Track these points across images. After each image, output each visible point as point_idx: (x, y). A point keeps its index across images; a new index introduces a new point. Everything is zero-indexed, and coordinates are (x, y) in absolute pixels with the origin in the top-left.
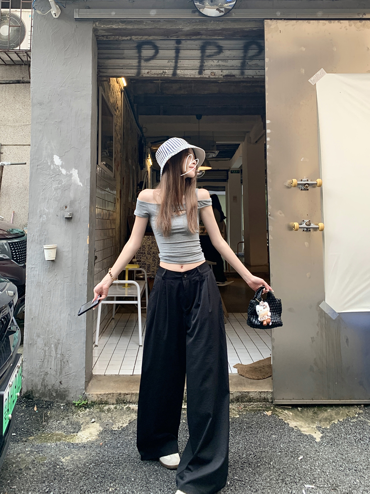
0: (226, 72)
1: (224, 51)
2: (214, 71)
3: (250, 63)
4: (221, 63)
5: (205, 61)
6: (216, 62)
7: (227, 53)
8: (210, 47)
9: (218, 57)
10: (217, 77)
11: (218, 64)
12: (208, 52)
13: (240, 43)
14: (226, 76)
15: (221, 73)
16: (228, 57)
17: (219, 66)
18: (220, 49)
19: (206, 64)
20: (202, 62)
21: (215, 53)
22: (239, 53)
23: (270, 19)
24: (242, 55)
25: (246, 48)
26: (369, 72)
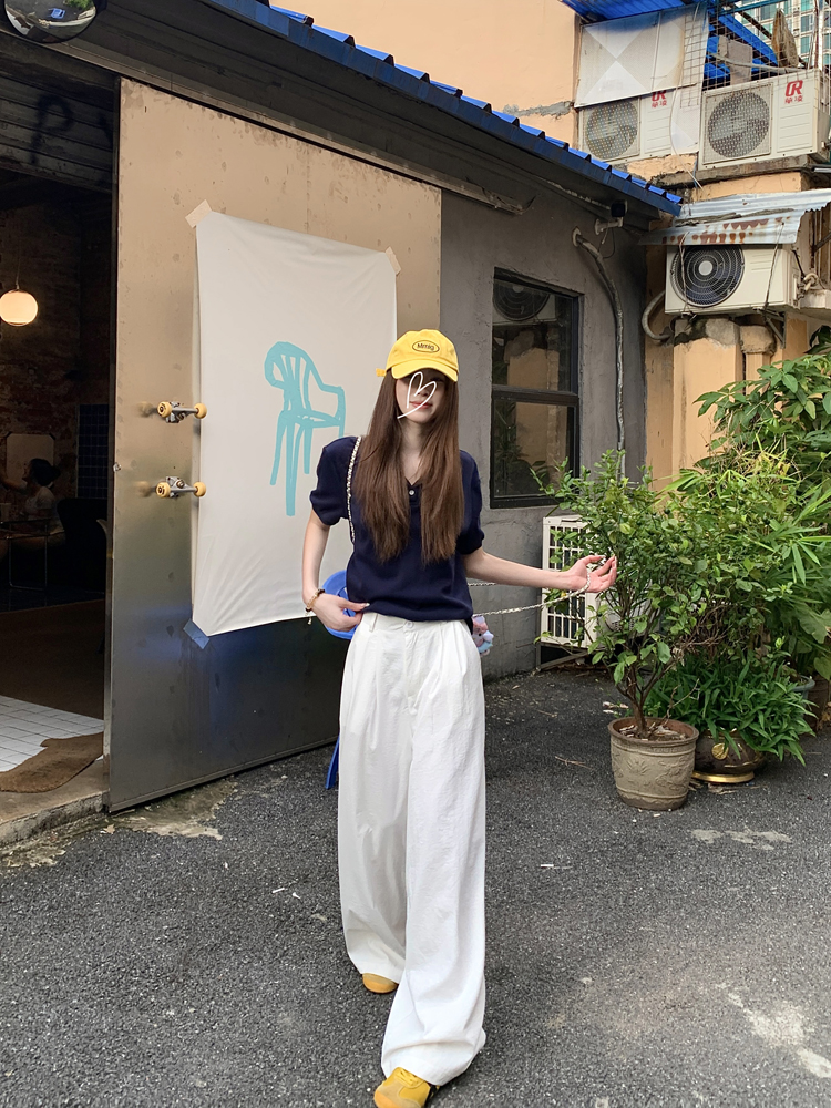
0: (2, 150)
3: (49, 143)
13: (32, 94)
14: (4, 158)
16: (7, 117)
22: (28, 114)
23: (131, 79)
24: (37, 122)
25: (42, 107)
26: (267, 222)
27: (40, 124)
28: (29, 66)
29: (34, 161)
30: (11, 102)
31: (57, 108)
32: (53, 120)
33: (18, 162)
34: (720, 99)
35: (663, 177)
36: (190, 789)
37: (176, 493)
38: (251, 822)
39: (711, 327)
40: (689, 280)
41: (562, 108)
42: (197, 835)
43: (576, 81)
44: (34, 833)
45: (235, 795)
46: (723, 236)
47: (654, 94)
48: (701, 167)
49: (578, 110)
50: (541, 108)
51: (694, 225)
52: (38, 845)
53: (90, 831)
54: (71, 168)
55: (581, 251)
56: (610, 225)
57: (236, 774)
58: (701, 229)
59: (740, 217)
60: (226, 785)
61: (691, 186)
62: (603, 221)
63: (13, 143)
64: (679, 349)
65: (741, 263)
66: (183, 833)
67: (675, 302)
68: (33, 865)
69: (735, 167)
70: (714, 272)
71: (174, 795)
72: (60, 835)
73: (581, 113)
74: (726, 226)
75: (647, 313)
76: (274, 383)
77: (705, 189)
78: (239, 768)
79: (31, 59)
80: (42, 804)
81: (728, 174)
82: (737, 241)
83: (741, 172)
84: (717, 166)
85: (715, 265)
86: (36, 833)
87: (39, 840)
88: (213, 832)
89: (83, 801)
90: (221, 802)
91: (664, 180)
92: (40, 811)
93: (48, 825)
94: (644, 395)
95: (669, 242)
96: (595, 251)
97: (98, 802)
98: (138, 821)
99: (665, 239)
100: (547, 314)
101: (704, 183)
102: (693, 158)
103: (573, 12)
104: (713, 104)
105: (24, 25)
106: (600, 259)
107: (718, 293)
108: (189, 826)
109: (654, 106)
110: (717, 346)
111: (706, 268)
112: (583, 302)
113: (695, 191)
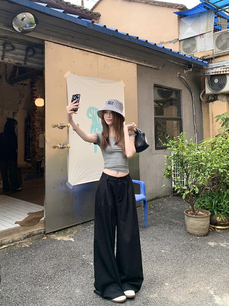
0: (16, 61)
1: (16, 49)
2: (10, 59)
3: (29, 59)
4: (14, 55)
5: (5, 53)
6: (11, 54)
7: (17, 51)
8: (8, 45)
9: (12, 52)
10: (12, 63)
11: (12, 56)
12: (7, 48)
13: (24, 47)
14: (17, 63)
15: (14, 61)
16: (18, 53)
17: (13, 57)
18: (14, 48)
19: (6, 54)
20: (4, 53)
21: (11, 49)
22: (24, 52)
23: (48, 41)
24: (25, 54)
25: (27, 50)
26: (86, 76)
27: (27, 54)
28: (22, 40)
29: (25, 64)
30: (19, 49)
31: (31, 50)
32: (30, 53)
33: (21, 64)
34: (218, 35)
35: (204, 57)
36: (69, 228)
37: (62, 147)
38: (83, 237)
39: (219, 98)
40: (211, 84)
41: (175, 41)
42: (68, 240)
43: (179, 33)
44: (25, 238)
45: (80, 229)
46: (220, 72)
47: (200, 34)
48: (214, 53)
49: (180, 41)
50: (170, 41)
51: (212, 69)
52: (25, 242)
53: (40, 238)
54: (35, 65)
55: (180, 78)
56: (188, 71)
57: (82, 224)
58: (214, 70)
59: (226, 66)
60: (78, 227)
61: (212, 59)
62: (186, 70)
63: (20, 59)
64: (210, 104)
65: (226, 79)
66: (64, 239)
67: (208, 91)
68: (23, 247)
69: (224, 52)
70: (218, 82)
71: (64, 229)
72: (32, 239)
73: (181, 42)
74: (221, 69)
75: (201, 94)
76: (90, 118)
77: (216, 60)
78: (82, 222)
79: (21, 38)
80: (27, 231)
81: (222, 54)
82: (225, 73)
83: (226, 54)
84: (219, 53)
85: (219, 80)
86: (26, 238)
87: (26, 240)
88: (72, 239)
89: (39, 230)
90: (76, 231)
91: (204, 58)
92: (27, 233)
93: (29, 236)
94: (202, 117)
95: (205, 74)
96: (184, 78)
97: (43, 231)
98: (53, 236)
99: (204, 74)
100: (173, 96)
101: (215, 58)
102: (212, 51)
103: (177, 15)
104: (217, 36)
105: (20, 30)
106: (186, 80)
107: (220, 87)
108: (66, 238)
109: (201, 38)
110: (221, 102)
111: (216, 81)
112: (181, 92)
113: (213, 60)
